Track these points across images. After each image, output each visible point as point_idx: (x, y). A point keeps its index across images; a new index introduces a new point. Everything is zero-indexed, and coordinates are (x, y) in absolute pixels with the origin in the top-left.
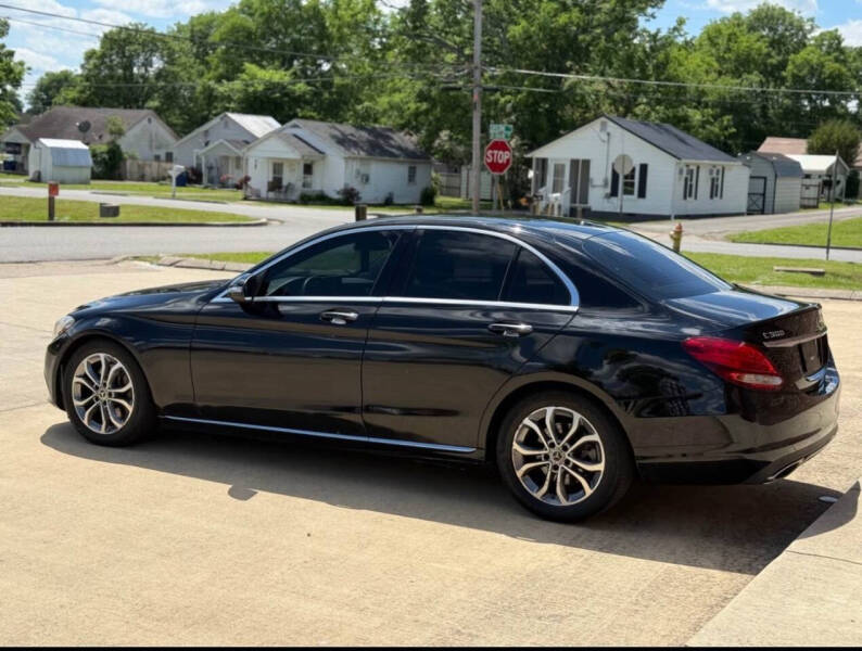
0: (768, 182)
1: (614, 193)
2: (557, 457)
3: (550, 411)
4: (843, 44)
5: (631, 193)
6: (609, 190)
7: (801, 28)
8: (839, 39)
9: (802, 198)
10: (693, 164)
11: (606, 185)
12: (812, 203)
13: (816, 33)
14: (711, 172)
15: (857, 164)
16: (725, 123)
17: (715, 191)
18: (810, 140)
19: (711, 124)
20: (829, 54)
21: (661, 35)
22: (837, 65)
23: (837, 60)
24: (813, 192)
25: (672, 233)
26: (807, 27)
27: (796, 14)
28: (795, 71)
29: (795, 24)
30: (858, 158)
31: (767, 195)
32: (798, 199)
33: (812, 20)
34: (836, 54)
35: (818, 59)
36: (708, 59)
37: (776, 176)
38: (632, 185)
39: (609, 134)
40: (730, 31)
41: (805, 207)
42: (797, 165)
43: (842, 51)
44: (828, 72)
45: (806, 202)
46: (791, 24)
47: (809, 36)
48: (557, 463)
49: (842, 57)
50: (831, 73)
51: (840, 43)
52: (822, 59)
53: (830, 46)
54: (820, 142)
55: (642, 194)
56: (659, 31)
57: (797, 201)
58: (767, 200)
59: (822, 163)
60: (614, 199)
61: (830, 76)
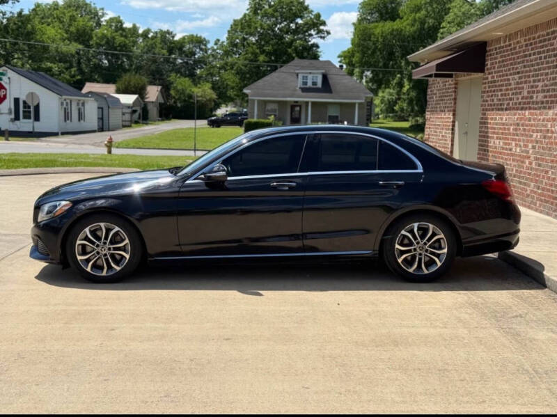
0: (104, 111)
1: (17, 118)
2: (421, 248)
3: (416, 225)
4: (124, 26)
5: (30, 118)
6: (13, 116)
7: (96, 14)
8: (121, 22)
9: (123, 121)
10: (68, 99)
11: (10, 113)
12: (127, 123)
13: (107, 18)
14: (78, 104)
15: (147, 100)
16: (73, 73)
17: (81, 116)
18: (118, 85)
19: (63, 73)
20: (116, 31)
21: (23, 13)
22: (123, 39)
23: (122, 35)
24: (127, 117)
25: (106, 142)
26: (100, 14)
27: (93, 5)
28: (98, 41)
29: (93, 11)
30: (147, 96)
31: (104, 119)
32: (121, 121)
33: (103, 9)
34: (121, 32)
35: (111, 34)
36: (60, 31)
37: (109, 107)
38: (30, 112)
39: (9, 78)
40: (71, 14)
41: (124, 126)
42: (118, 100)
43: (123, 30)
44: (118, 43)
45: (124, 123)
46: (90, 11)
47: (102, 19)
48: (421, 252)
49: (124, 34)
50: (120, 43)
51: (122, 25)
52: (114, 34)
53: (116, 26)
54: (123, 86)
55: (37, 118)
56: (22, 10)
57: (121, 123)
58: (105, 122)
59: (128, 99)
60: (17, 122)
61: (119, 45)
